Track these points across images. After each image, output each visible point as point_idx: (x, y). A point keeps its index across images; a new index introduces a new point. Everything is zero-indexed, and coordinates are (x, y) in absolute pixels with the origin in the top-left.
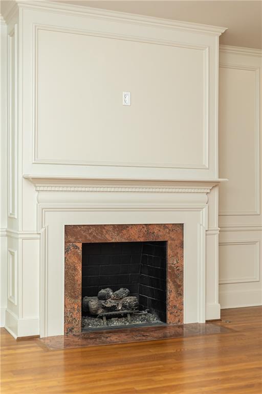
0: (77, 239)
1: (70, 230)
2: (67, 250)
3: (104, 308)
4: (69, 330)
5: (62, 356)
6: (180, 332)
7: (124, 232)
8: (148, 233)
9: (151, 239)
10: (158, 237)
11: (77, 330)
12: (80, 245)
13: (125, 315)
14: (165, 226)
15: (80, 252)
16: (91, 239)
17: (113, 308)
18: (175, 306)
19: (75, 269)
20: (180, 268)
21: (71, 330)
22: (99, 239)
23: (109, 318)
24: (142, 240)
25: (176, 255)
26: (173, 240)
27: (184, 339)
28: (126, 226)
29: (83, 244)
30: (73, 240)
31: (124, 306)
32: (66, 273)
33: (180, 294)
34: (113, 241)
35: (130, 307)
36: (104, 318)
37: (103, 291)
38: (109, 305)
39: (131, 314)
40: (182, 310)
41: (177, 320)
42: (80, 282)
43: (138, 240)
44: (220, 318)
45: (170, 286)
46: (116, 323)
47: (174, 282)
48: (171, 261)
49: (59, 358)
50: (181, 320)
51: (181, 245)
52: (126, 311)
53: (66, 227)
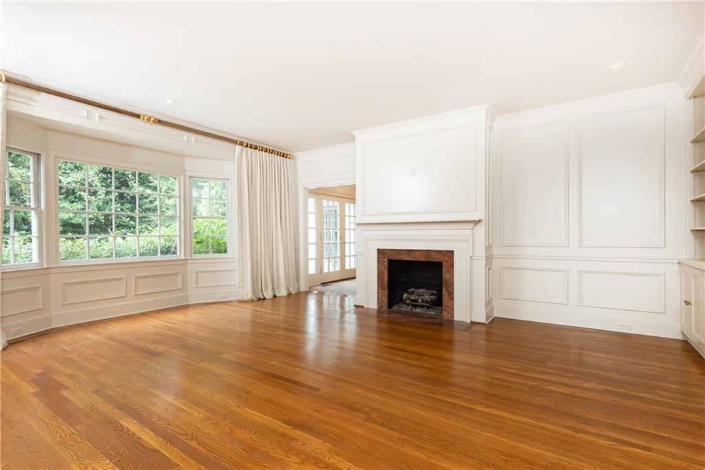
0: (384, 257)
1: (380, 252)
2: (379, 263)
3: (409, 299)
4: (380, 307)
6: (451, 323)
7: (412, 254)
8: (428, 256)
9: (430, 259)
10: (435, 258)
11: (385, 308)
12: (386, 260)
13: (423, 306)
14: (440, 252)
15: (386, 264)
16: (392, 257)
17: (416, 301)
18: (448, 307)
19: (383, 274)
20: (452, 281)
21: (382, 307)
22: (397, 258)
23: (416, 306)
24: (424, 260)
25: (449, 271)
26: (446, 261)
27: (455, 331)
28: (414, 250)
29: (388, 260)
30: (382, 257)
31: (423, 301)
33: (452, 299)
34: (405, 259)
35: (426, 302)
36: (411, 306)
37: (411, 290)
38: (413, 298)
40: (453, 309)
41: (450, 316)
42: (387, 282)
43: (422, 260)
44: (485, 322)
45: (444, 292)
46: (418, 310)
47: (447, 290)
48: (445, 276)
49: (374, 323)
50: (453, 317)
51: (452, 266)
52: (424, 304)
53: (378, 249)
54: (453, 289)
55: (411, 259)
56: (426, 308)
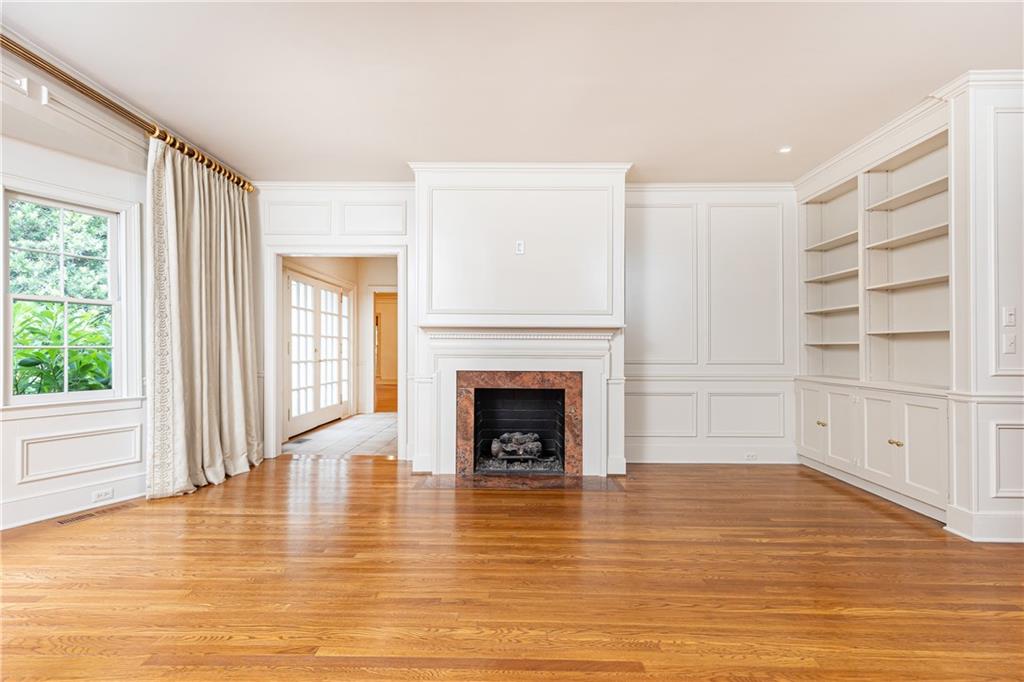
0: (469, 384)
1: (462, 376)
2: (459, 394)
3: (504, 451)
4: (461, 470)
5: (453, 496)
6: (578, 482)
7: (517, 378)
8: (543, 380)
9: (546, 386)
10: (554, 384)
11: (470, 470)
12: (472, 390)
13: (526, 461)
14: (561, 374)
15: (472, 396)
16: (483, 385)
17: (514, 452)
18: (573, 456)
19: (467, 412)
20: (579, 417)
21: (464, 470)
22: (491, 385)
23: (510, 461)
24: (536, 387)
25: (574, 403)
26: (571, 388)
27: (583, 493)
28: (520, 373)
29: (476, 390)
30: (465, 385)
31: (525, 451)
32: (458, 416)
33: (580, 445)
34: (506, 387)
35: (532, 453)
36: (505, 462)
37: (506, 435)
38: (509, 449)
39: (533, 461)
40: (581, 460)
41: (575, 470)
42: (472, 424)
43: (532, 387)
44: (624, 473)
45: (568, 435)
46: (517, 467)
47: (572, 431)
48: (569, 410)
49: (449, 498)
50: (580, 470)
51: (581, 394)
52: (527, 457)
53: (458, 372)
54: (581, 430)
55: (516, 387)
56: (530, 462)
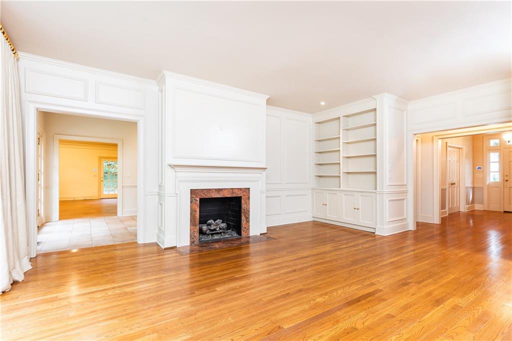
0: (197, 196)
1: (193, 192)
2: (191, 202)
3: (210, 230)
4: (192, 242)
6: (248, 239)
7: (221, 192)
8: (233, 193)
9: (234, 195)
10: (237, 194)
11: (197, 242)
12: (198, 199)
13: (221, 233)
14: (241, 189)
15: (198, 202)
16: (204, 196)
17: (215, 230)
18: (246, 228)
19: (196, 211)
20: (248, 209)
22: (208, 196)
23: (212, 234)
24: (230, 196)
25: (246, 203)
26: (245, 196)
27: (250, 245)
28: (222, 189)
29: (200, 199)
30: (194, 196)
31: (220, 229)
32: (191, 213)
33: (248, 222)
34: (215, 197)
35: (223, 229)
36: (210, 235)
37: (209, 221)
38: (212, 228)
39: (224, 232)
40: (249, 229)
41: (246, 234)
42: (198, 217)
43: (228, 196)
44: (266, 232)
45: (243, 218)
46: (216, 237)
47: (245, 216)
48: (244, 206)
50: (248, 234)
51: (249, 198)
52: (221, 231)
53: (191, 190)
54: (249, 215)
55: (221, 197)
